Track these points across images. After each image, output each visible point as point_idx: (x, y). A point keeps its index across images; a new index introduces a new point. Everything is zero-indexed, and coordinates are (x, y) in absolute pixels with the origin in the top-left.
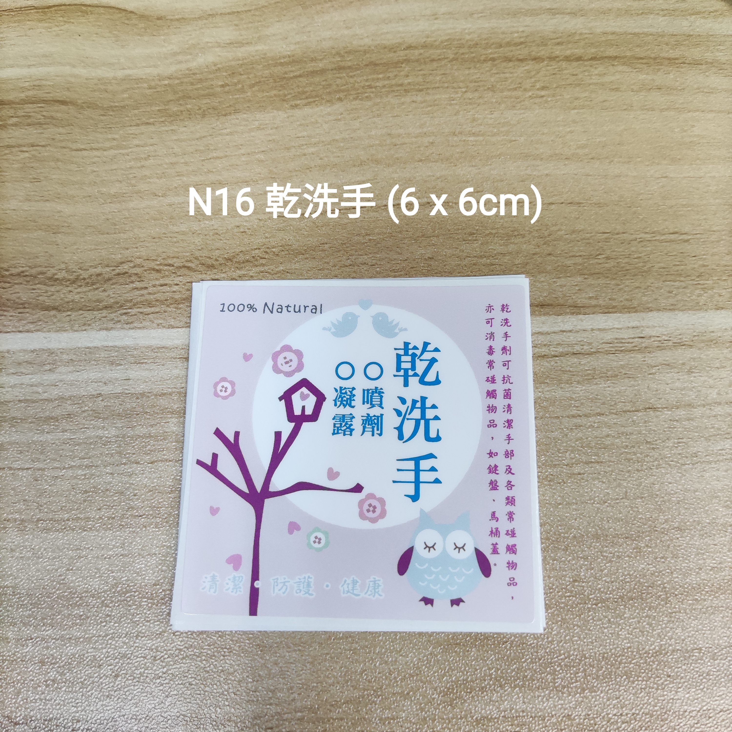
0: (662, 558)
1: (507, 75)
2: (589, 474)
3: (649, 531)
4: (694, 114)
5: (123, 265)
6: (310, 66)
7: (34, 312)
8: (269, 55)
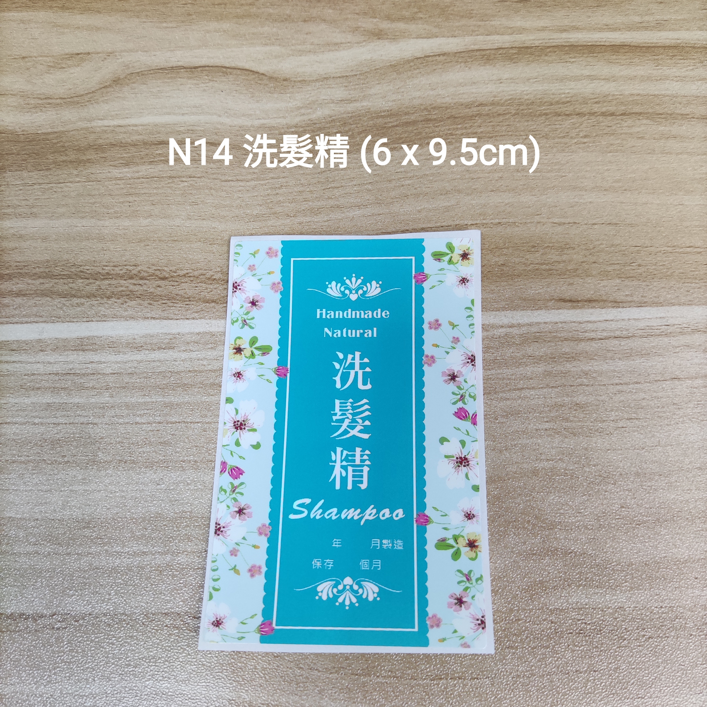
0: (688, 490)
1: (558, 126)
2: (630, 427)
3: (678, 470)
4: (702, 157)
6: (405, 118)
7: (198, 304)
8: (372, 109)
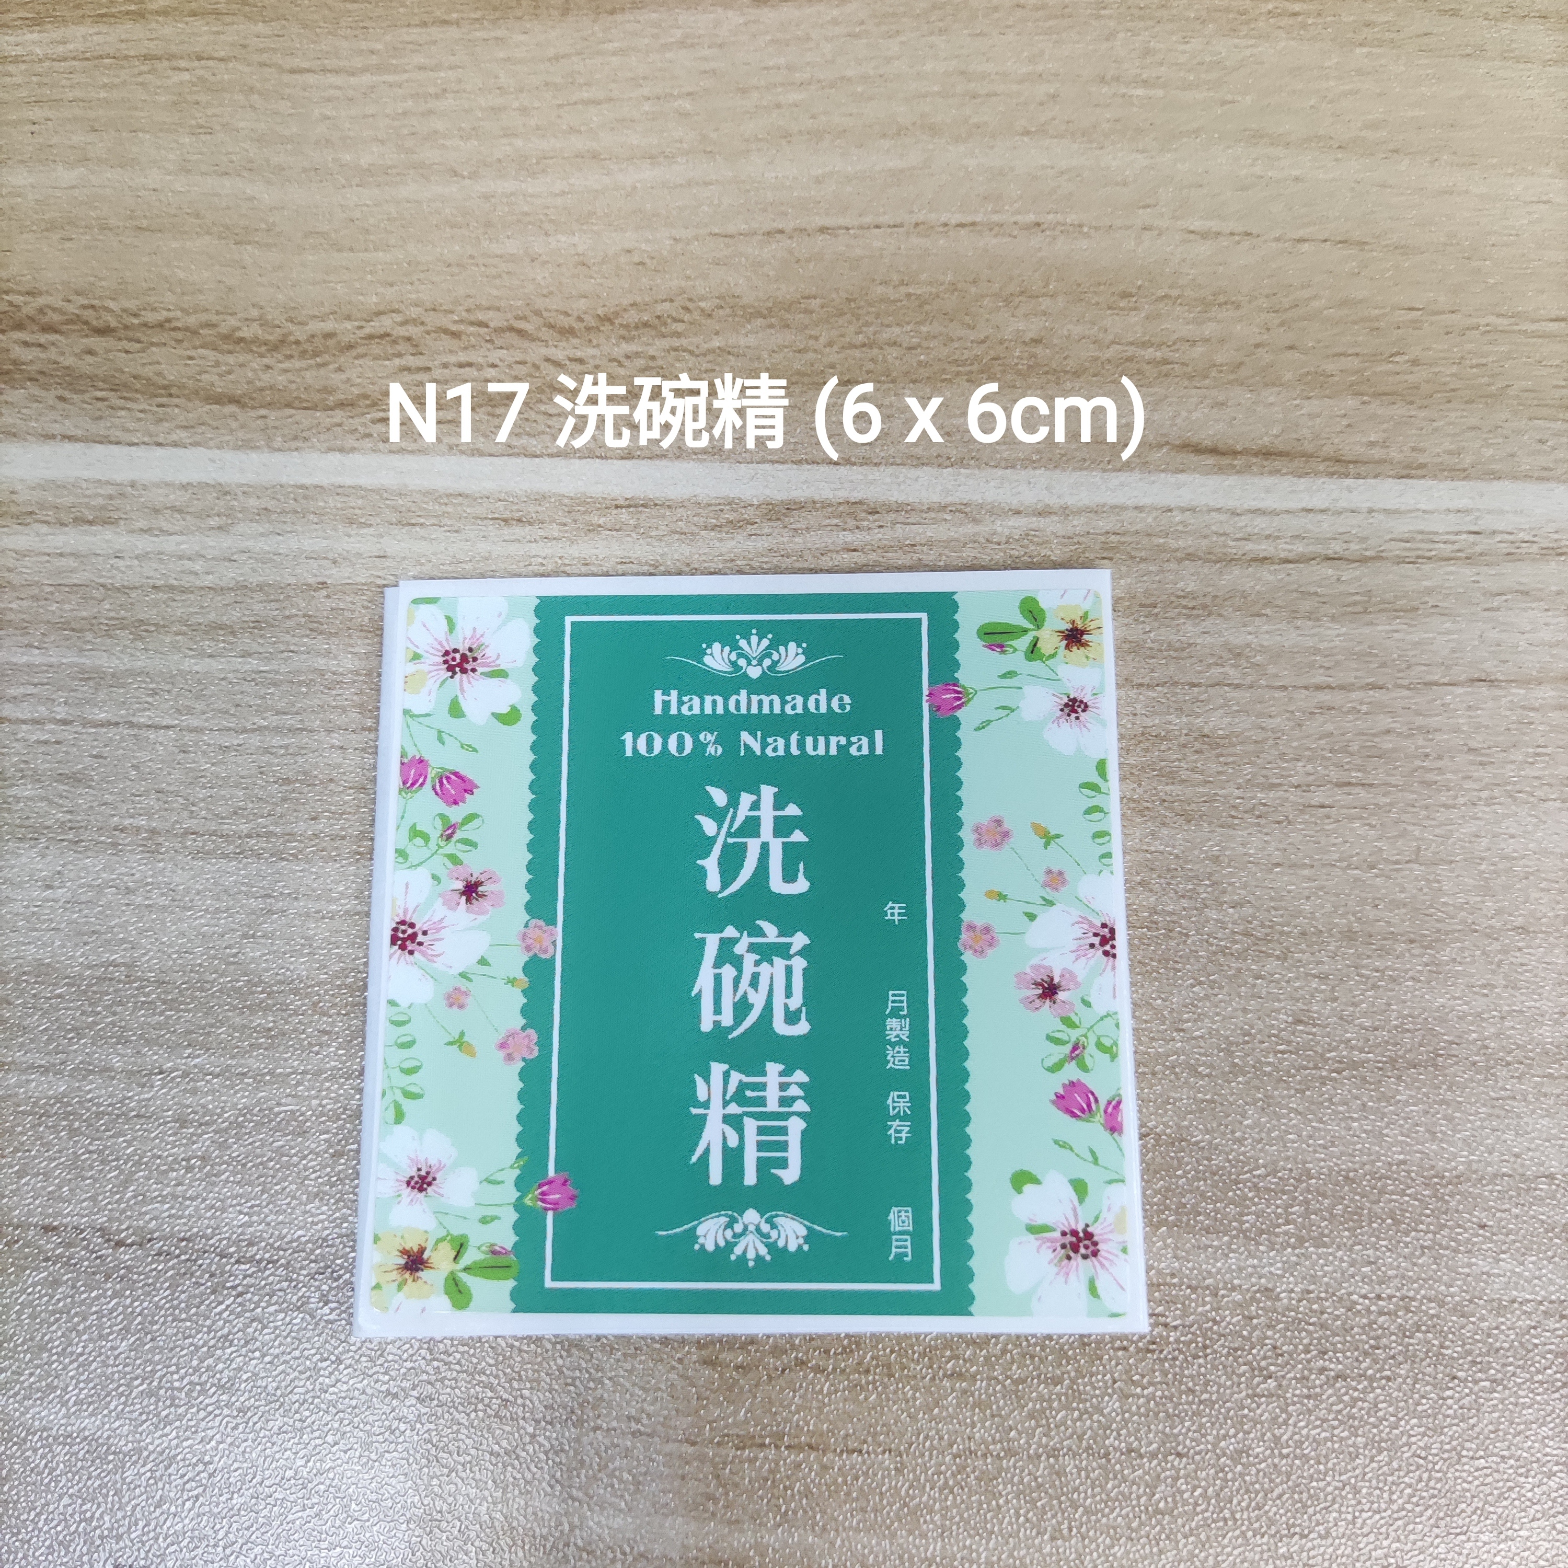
5: (382, 318)
